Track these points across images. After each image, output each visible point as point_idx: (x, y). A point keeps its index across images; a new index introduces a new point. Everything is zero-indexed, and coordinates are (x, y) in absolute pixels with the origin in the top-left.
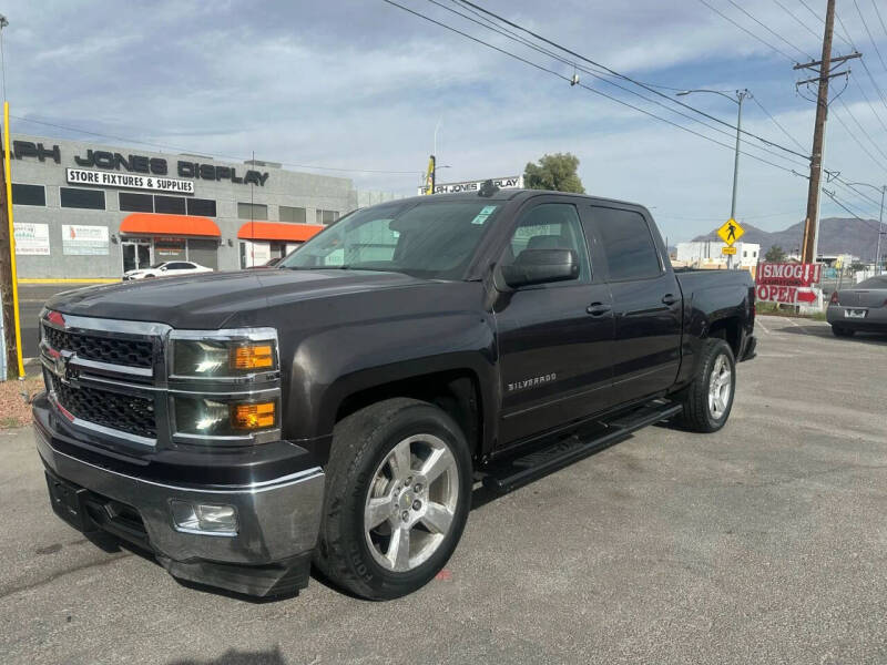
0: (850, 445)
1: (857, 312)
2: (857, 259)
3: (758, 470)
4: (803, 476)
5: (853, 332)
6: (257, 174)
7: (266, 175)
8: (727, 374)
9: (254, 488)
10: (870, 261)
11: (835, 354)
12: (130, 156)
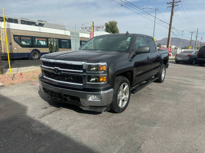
0: (187, 84)
1: (181, 58)
2: (176, 46)
3: (173, 89)
4: (181, 90)
5: (179, 62)
6: (41, 24)
7: (44, 24)
8: (164, 71)
9: (102, 92)
10: (178, 47)
11: (178, 67)
12: (8, 18)
